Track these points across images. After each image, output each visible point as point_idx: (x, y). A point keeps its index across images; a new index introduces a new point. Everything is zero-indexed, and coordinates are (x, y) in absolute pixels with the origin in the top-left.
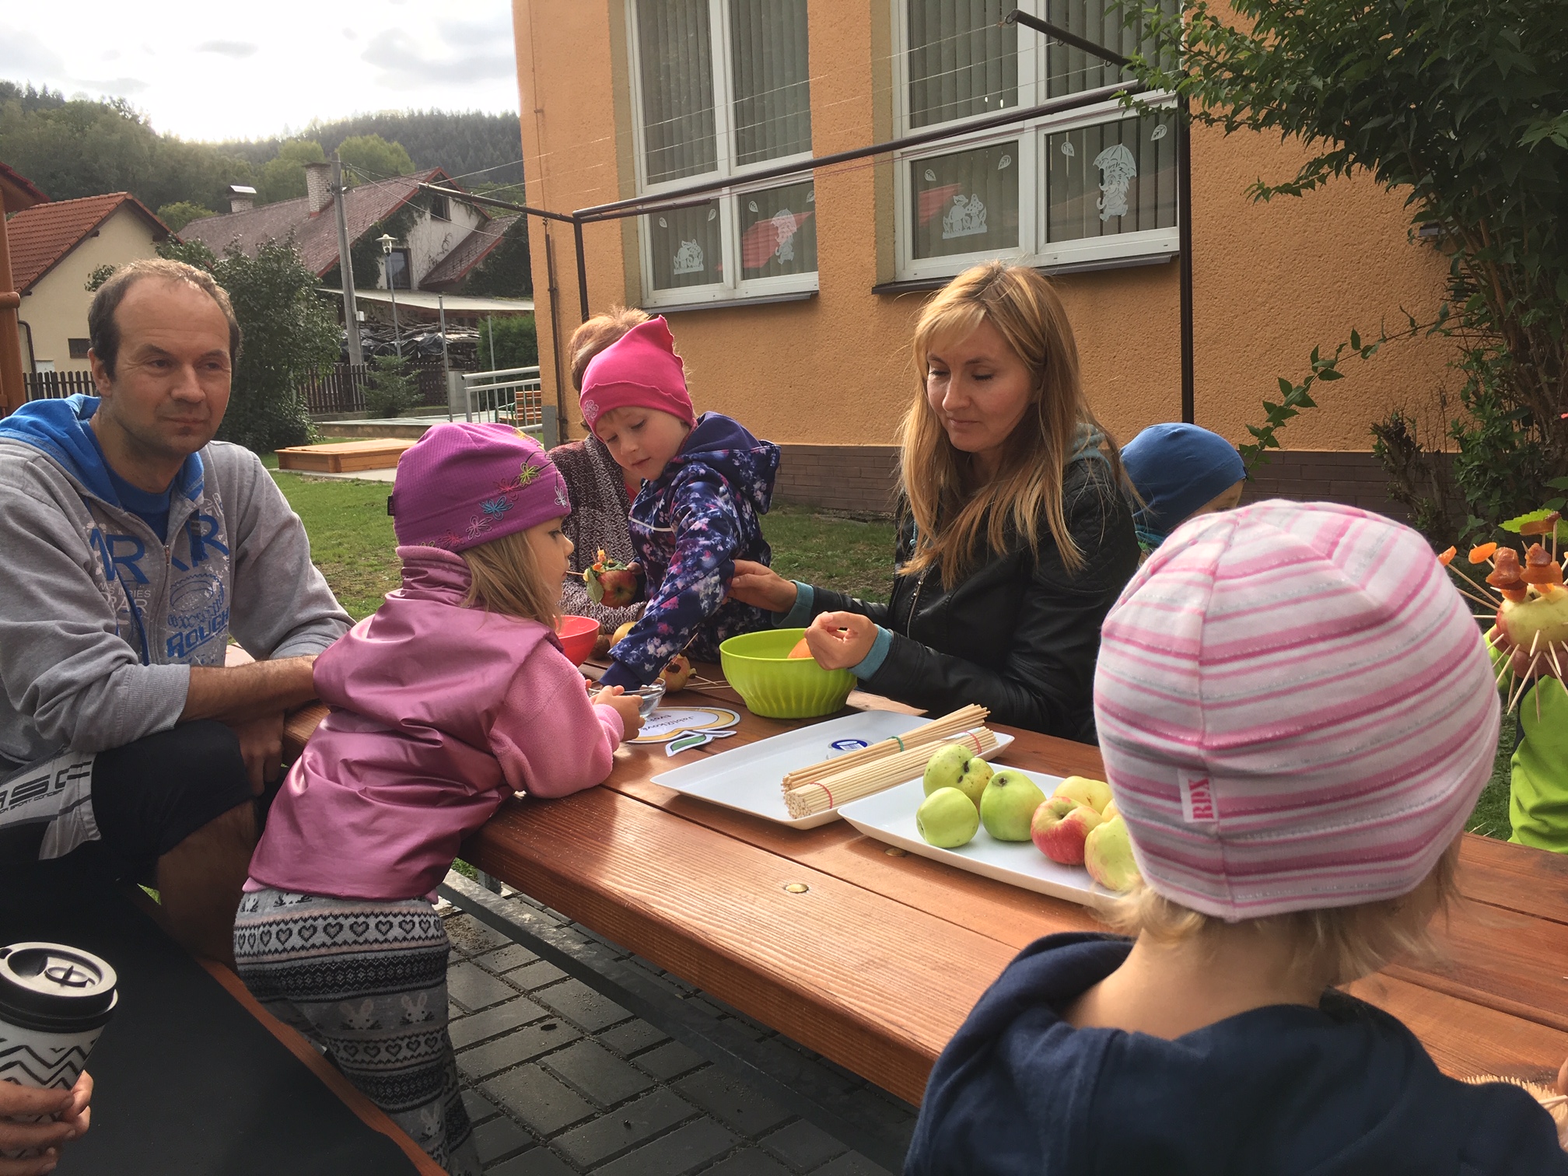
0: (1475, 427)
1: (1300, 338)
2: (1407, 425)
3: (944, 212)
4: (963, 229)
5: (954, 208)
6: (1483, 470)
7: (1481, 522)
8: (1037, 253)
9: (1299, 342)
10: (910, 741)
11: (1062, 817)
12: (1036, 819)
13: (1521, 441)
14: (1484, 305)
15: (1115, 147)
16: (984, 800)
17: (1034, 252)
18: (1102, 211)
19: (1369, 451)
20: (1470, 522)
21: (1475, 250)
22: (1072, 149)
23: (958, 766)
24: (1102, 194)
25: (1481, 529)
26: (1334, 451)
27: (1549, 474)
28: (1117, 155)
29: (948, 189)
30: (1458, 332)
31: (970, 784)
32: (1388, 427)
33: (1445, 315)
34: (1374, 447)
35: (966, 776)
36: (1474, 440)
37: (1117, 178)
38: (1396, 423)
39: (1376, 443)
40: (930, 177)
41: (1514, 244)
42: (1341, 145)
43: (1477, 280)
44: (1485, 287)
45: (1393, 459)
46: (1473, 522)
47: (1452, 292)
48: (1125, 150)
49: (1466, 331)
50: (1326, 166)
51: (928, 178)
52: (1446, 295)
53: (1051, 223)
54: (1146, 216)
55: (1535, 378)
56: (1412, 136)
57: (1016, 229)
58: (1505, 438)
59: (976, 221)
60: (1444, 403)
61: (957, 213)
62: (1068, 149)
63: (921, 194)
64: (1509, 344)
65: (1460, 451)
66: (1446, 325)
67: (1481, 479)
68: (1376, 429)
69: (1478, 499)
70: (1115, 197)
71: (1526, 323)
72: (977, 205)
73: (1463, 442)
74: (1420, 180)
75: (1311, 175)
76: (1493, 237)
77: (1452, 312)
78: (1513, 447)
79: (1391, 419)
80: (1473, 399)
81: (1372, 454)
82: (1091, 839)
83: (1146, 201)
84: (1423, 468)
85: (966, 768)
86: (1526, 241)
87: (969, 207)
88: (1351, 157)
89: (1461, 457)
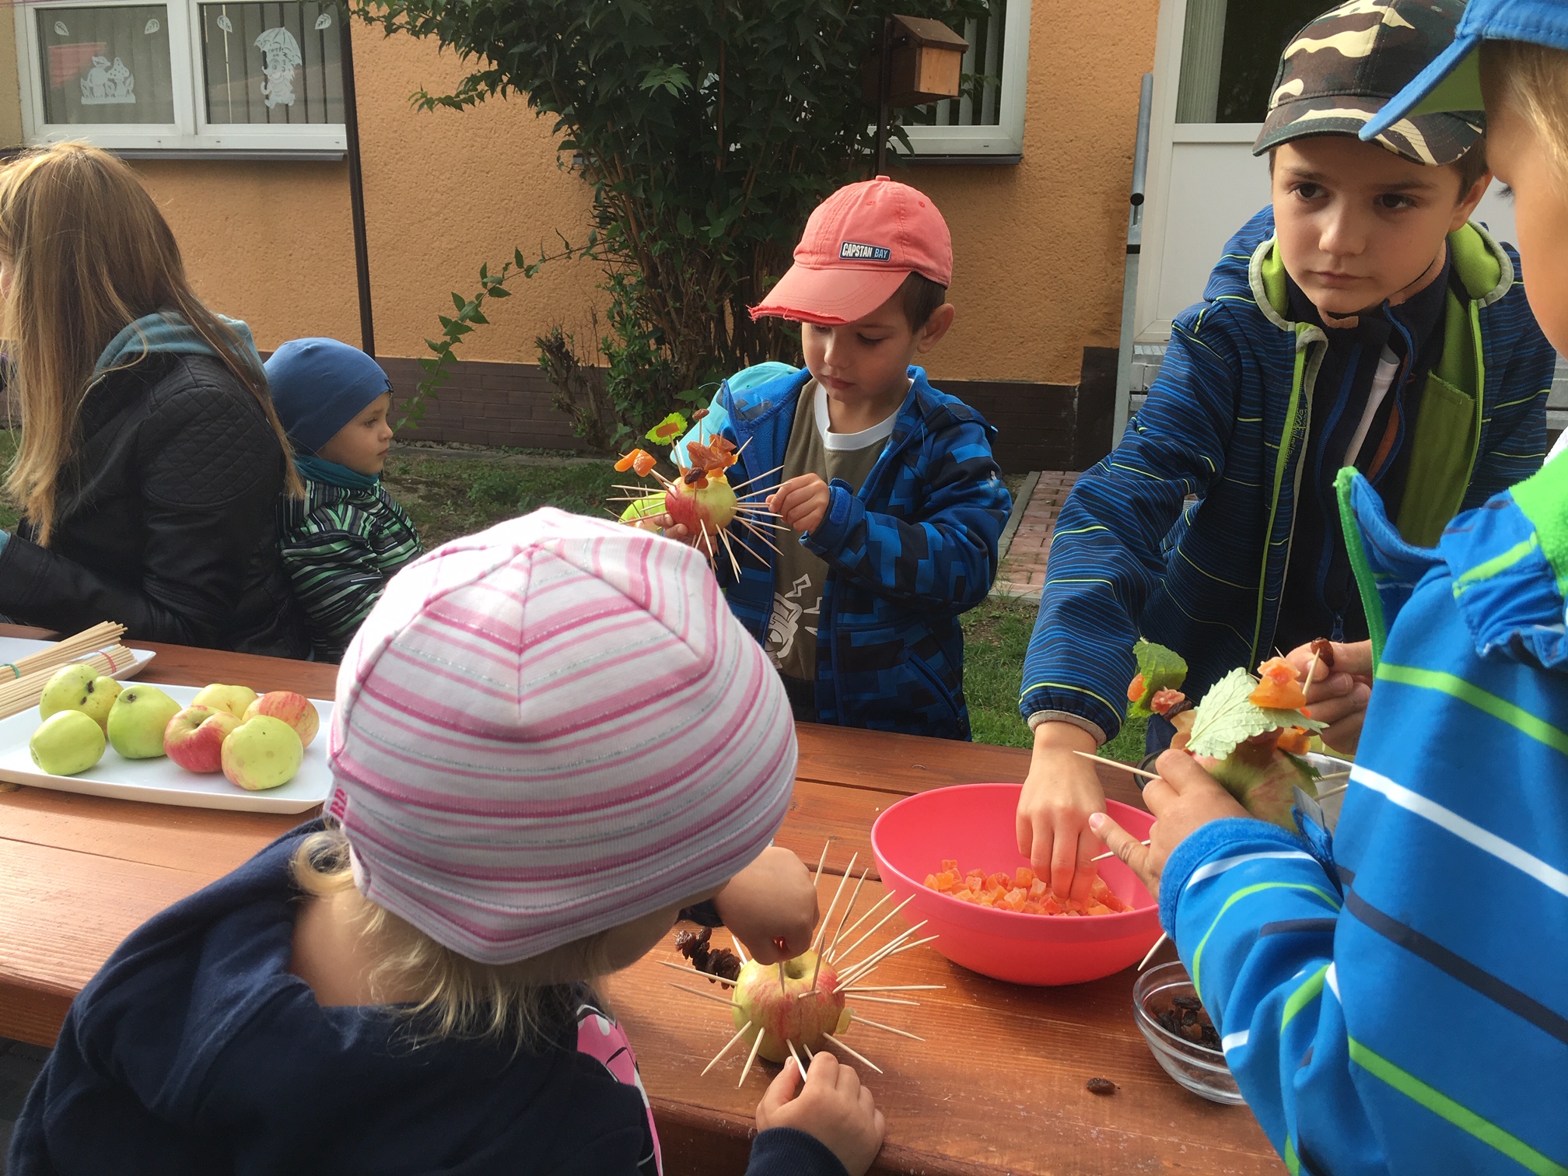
0: (620, 346)
1: (474, 251)
2: (566, 340)
3: (82, 74)
4: (107, 95)
5: (93, 71)
6: (628, 382)
7: (627, 429)
8: (196, 133)
9: (473, 256)
10: (26, 668)
11: (198, 725)
12: (169, 731)
13: (656, 359)
14: (622, 233)
15: (277, 30)
16: (110, 720)
17: (193, 132)
18: (267, 97)
19: (535, 363)
20: (619, 429)
21: (613, 181)
22: (230, 24)
23: (81, 686)
24: (266, 80)
25: (628, 436)
26: (510, 362)
27: (678, 388)
28: (280, 38)
29: (85, 48)
30: (603, 256)
31: (96, 705)
32: (549, 341)
33: (593, 241)
34: (539, 360)
35: (90, 697)
36: (619, 356)
37: (282, 63)
38: (556, 338)
39: (540, 356)
40: (61, 30)
41: (644, 180)
42: (495, 66)
43: (615, 210)
44: (622, 217)
45: (556, 371)
46: (622, 429)
47: (598, 220)
48: (288, 34)
49: (610, 256)
50: (483, 83)
51: (59, 32)
52: (592, 222)
53: (211, 100)
54: (315, 108)
55: (665, 305)
56: (554, 67)
57: (171, 104)
58: (643, 356)
59: (121, 90)
60: (595, 322)
61: (98, 77)
62: (225, 24)
63: (51, 48)
64: (643, 270)
65: (610, 366)
66: (594, 250)
67: (627, 392)
68: (540, 343)
69: (625, 409)
70: (280, 85)
71: (655, 253)
72: (121, 71)
73: (611, 357)
74: (564, 110)
75: (469, 90)
76: (626, 170)
77: (599, 237)
78: (651, 364)
79: (552, 334)
80: (617, 318)
81: (538, 366)
82: (228, 743)
83: (314, 93)
84: (581, 381)
85: (90, 688)
86: (652, 179)
87: (112, 71)
88: (505, 79)
89: (611, 372)
